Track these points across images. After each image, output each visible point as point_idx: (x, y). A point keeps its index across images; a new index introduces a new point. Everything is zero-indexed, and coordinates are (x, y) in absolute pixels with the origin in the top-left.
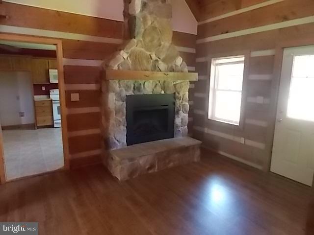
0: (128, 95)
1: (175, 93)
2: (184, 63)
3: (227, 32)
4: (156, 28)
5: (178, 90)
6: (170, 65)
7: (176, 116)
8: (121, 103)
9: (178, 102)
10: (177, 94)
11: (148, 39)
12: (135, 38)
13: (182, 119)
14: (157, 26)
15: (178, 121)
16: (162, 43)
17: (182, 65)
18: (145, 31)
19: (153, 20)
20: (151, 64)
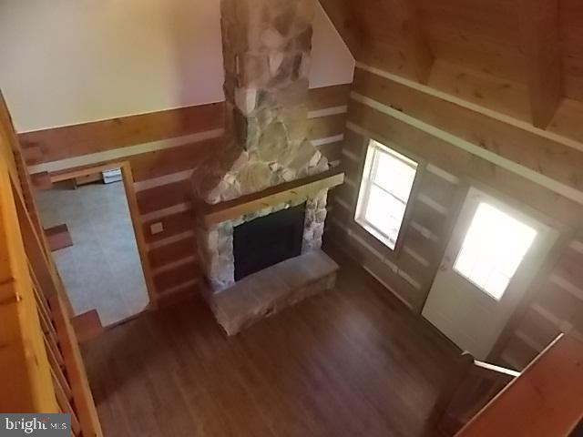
0: (235, 225)
1: (306, 202)
2: (325, 159)
3: (400, 110)
4: (280, 123)
5: (311, 197)
6: (300, 170)
7: (306, 230)
8: (227, 238)
9: (310, 212)
10: (309, 202)
11: (266, 146)
12: (246, 150)
13: (315, 232)
14: (282, 121)
15: (308, 235)
16: (290, 142)
17: (320, 163)
18: (262, 135)
19: (275, 116)
20: (270, 177)
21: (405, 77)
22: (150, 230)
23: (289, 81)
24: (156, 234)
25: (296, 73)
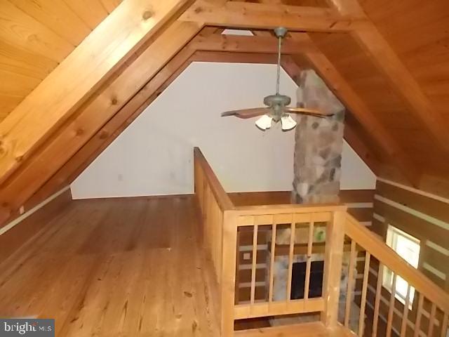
3: (405, 205)
21: (403, 184)
22: (243, 256)
23: (327, 182)
24: (246, 260)
25: (332, 178)
